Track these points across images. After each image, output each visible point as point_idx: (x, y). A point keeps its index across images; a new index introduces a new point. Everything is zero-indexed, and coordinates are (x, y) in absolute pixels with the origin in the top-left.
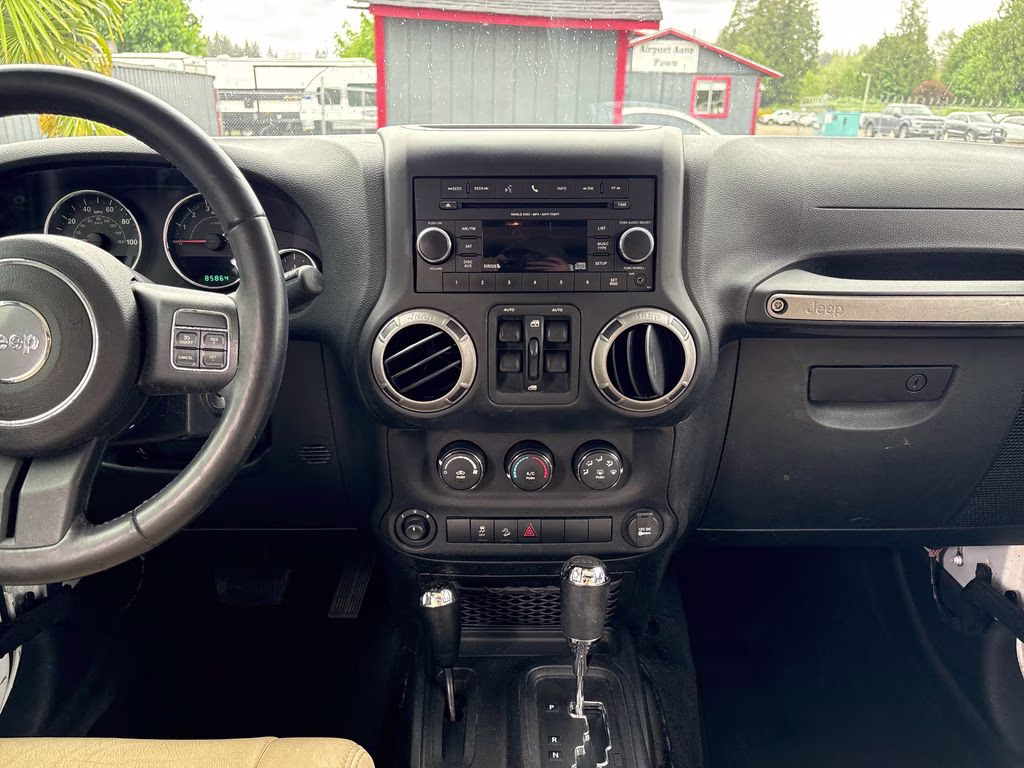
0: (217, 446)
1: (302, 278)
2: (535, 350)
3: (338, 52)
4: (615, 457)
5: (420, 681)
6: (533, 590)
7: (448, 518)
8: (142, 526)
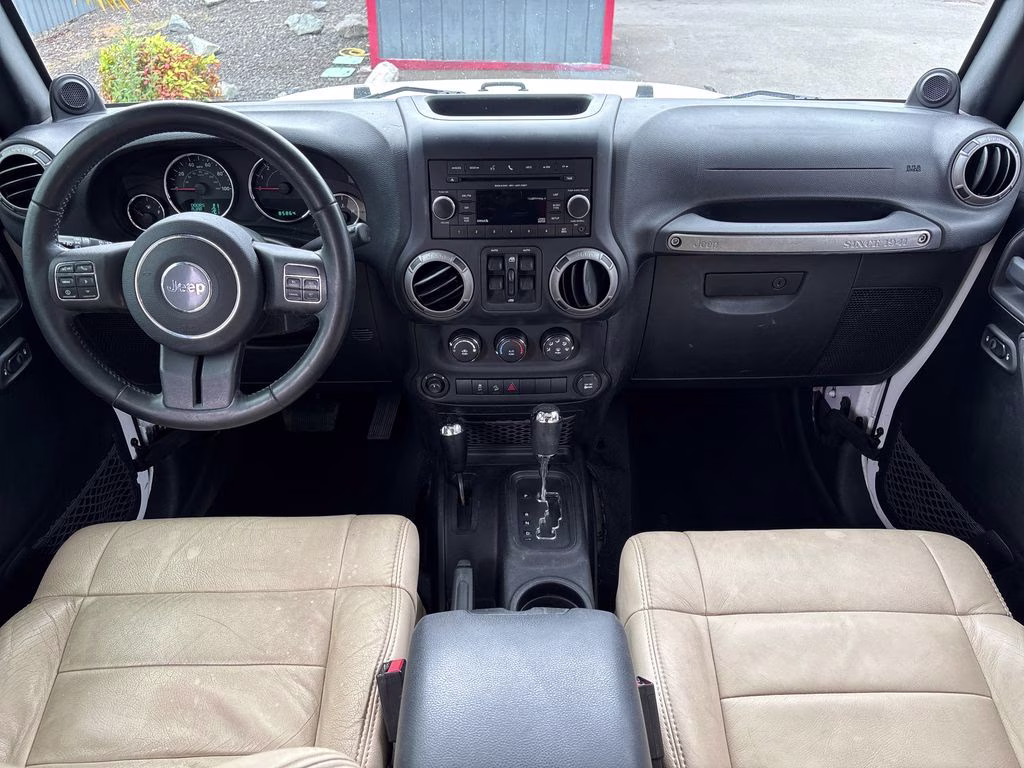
0: (317, 349)
1: (358, 232)
2: (512, 277)
4: (568, 339)
5: (442, 481)
6: (515, 422)
7: (457, 379)
8: (277, 396)
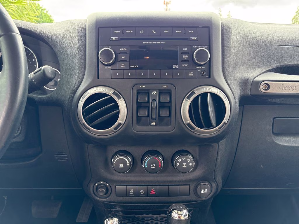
1: (44, 71)
2: (154, 105)
4: (191, 157)
6: (155, 216)
7: (116, 185)
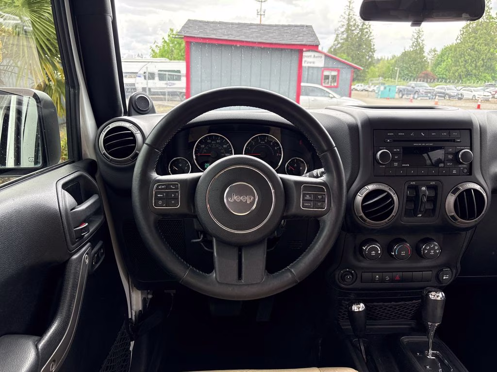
3: (151, 55)
7: (363, 272)
8: (295, 274)
